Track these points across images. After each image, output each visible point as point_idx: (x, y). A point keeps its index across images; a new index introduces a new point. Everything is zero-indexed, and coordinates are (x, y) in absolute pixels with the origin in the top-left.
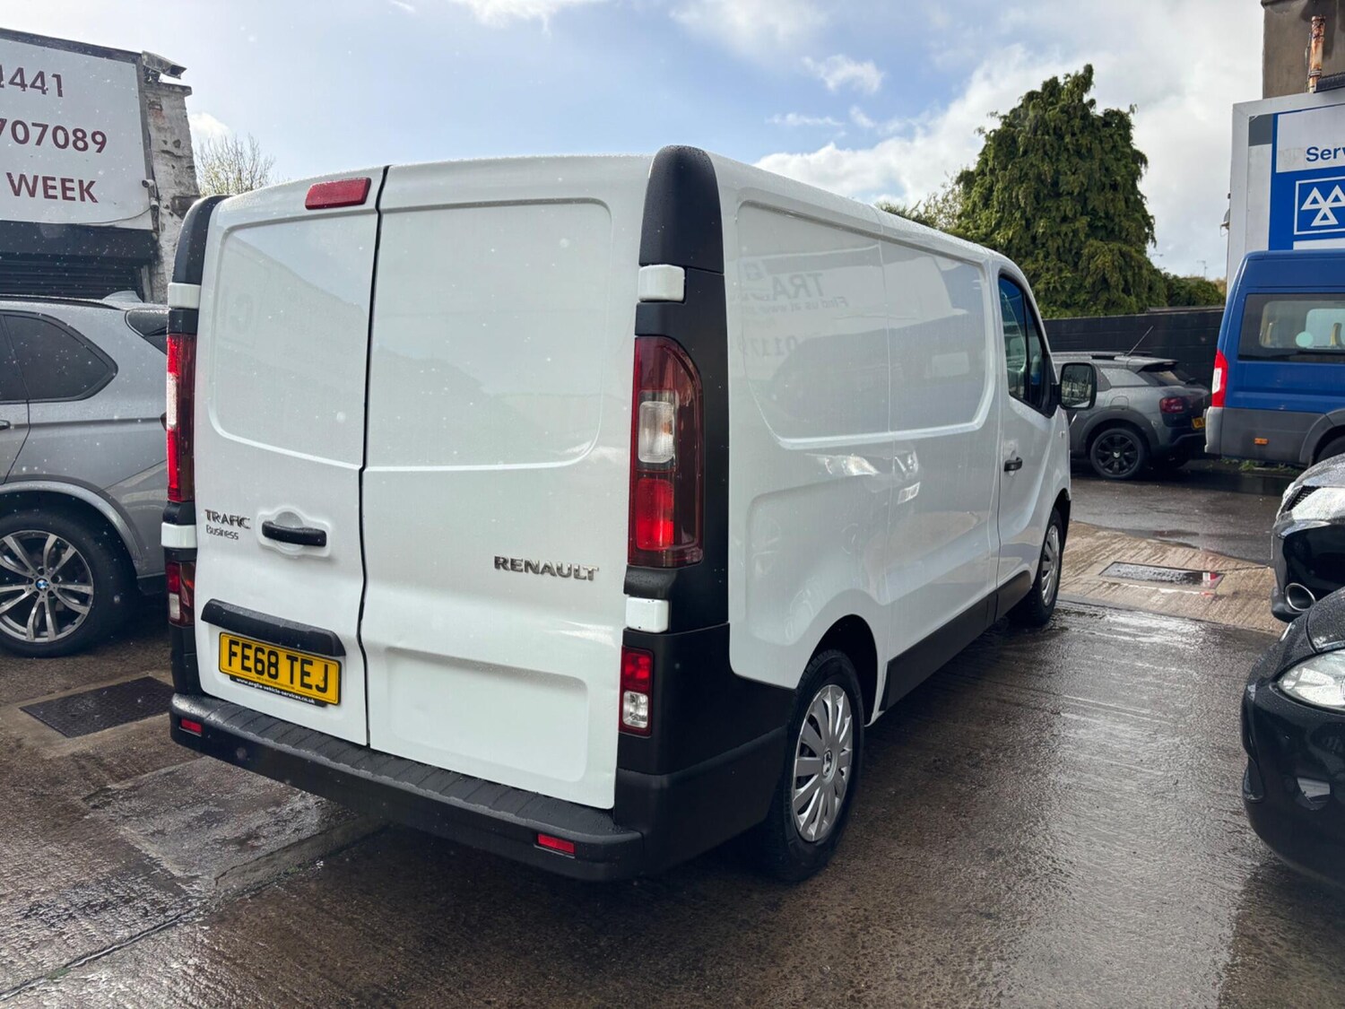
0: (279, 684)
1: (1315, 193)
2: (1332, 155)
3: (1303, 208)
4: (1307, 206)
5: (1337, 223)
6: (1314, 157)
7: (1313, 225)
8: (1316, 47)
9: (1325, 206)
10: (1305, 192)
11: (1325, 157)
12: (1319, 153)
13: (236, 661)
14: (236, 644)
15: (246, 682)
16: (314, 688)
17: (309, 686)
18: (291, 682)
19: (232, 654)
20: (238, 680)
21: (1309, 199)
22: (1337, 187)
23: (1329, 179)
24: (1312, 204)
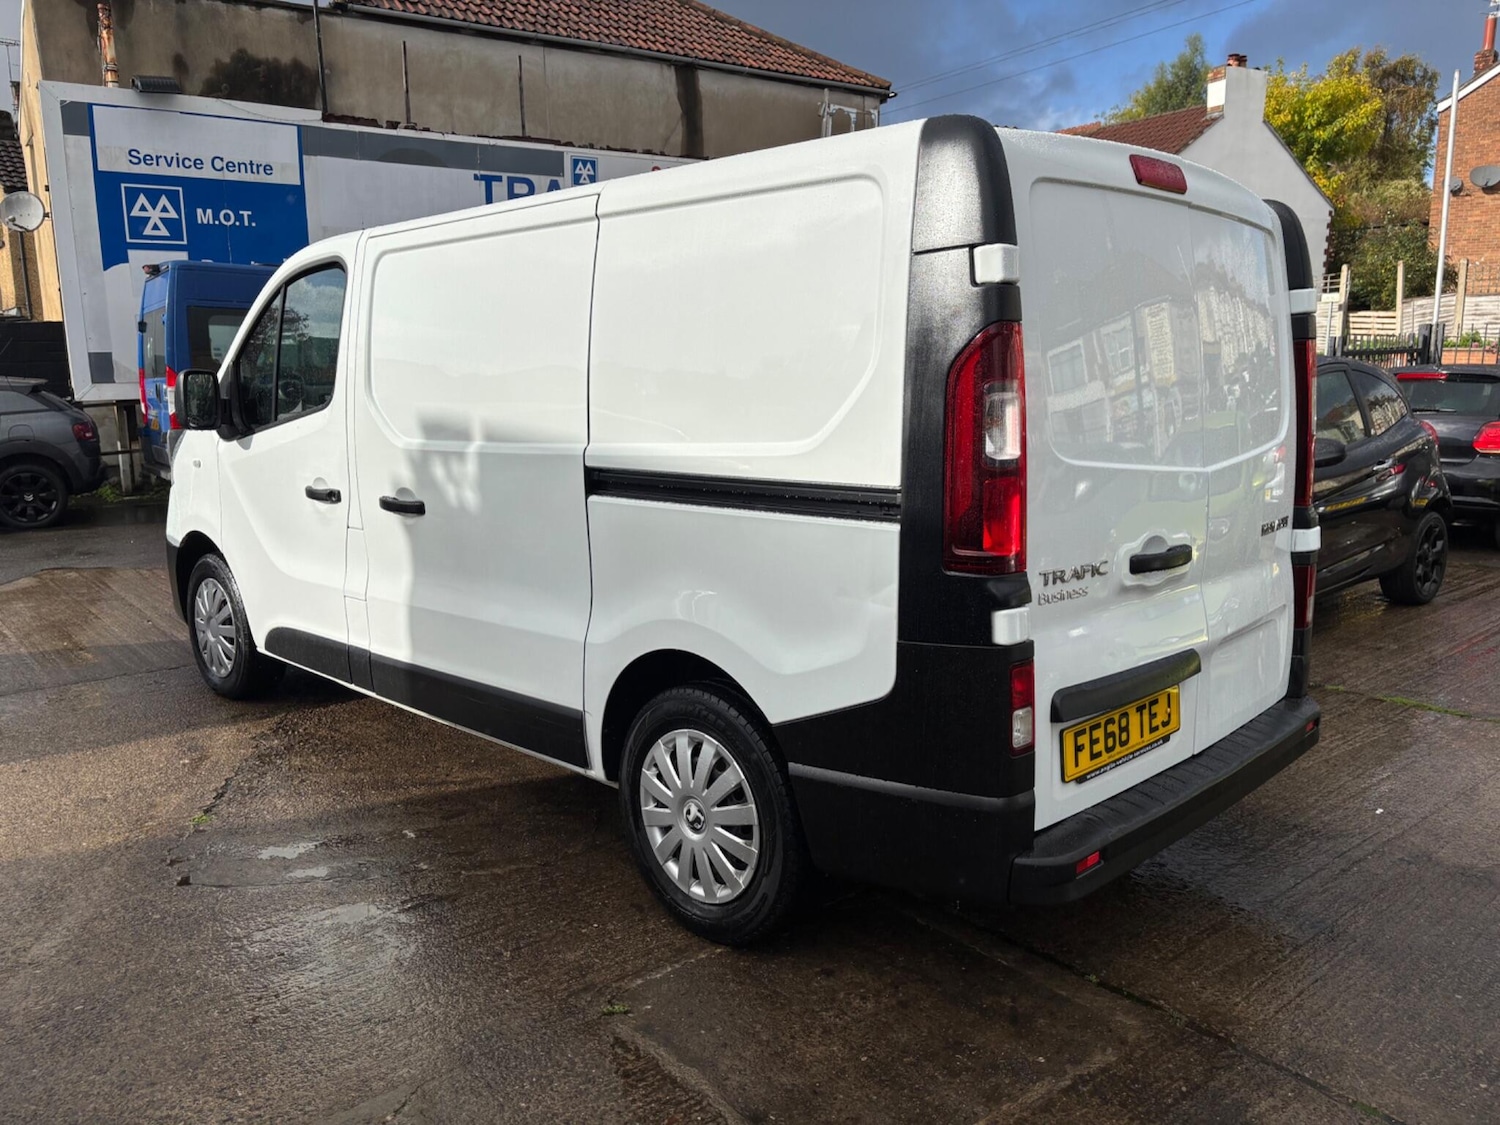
0: (1133, 746)
1: (142, 200)
2: (155, 162)
3: (132, 214)
4: (135, 212)
5: (168, 234)
6: (136, 161)
7: (145, 233)
8: (109, 38)
9: (155, 215)
10: (132, 196)
11: (148, 162)
12: (141, 156)
13: (1084, 755)
14: (1083, 732)
15: (1098, 772)
16: (1161, 727)
17: (1157, 728)
18: (1142, 736)
19: (1078, 749)
20: (1088, 777)
21: (138, 206)
22: (164, 197)
23: (155, 187)
24: (140, 210)
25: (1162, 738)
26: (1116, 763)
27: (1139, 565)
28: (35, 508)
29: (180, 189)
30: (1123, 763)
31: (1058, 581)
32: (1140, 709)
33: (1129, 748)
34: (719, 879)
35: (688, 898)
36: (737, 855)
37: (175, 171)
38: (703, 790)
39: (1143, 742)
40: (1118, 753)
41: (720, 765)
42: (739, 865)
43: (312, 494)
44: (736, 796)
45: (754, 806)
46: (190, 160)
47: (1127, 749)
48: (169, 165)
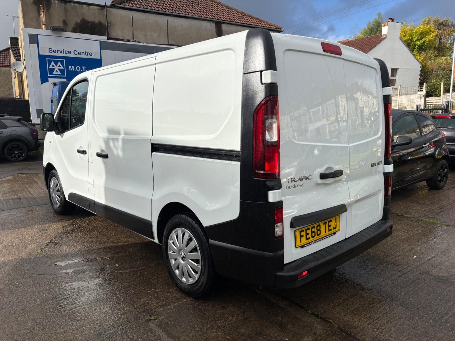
0: (322, 236)
1: (53, 63)
2: (57, 52)
3: (50, 68)
4: (51, 67)
5: (60, 74)
6: (51, 52)
7: (53, 73)
8: (43, 15)
9: (57, 68)
10: (50, 62)
11: (55, 52)
12: (53, 50)
13: (304, 239)
14: (303, 231)
15: (309, 244)
16: (333, 229)
17: (331, 230)
18: (326, 232)
19: (301, 236)
20: (305, 246)
21: (51, 65)
22: (59, 62)
23: (57, 59)
24: (52, 66)
25: (333, 233)
26: (316, 241)
27: (323, 176)
28: (18, 155)
29: (64, 60)
30: (318, 241)
31: (293, 182)
32: (325, 224)
33: (321, 236)
34: (190, 276)
35: (181, 282)
36: (195, 269)
37: (63, 55)
38: (185, 248)
39: (326, 234)
40: (316, 238)
41: (190, 240)
42: (196, 272)
43: (79, 152)
44: (194, 250)
45: (200, 253)
46: (67, 51)
47: (320, 237)
48: (61, 53)
